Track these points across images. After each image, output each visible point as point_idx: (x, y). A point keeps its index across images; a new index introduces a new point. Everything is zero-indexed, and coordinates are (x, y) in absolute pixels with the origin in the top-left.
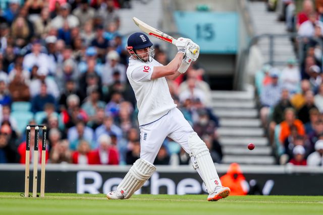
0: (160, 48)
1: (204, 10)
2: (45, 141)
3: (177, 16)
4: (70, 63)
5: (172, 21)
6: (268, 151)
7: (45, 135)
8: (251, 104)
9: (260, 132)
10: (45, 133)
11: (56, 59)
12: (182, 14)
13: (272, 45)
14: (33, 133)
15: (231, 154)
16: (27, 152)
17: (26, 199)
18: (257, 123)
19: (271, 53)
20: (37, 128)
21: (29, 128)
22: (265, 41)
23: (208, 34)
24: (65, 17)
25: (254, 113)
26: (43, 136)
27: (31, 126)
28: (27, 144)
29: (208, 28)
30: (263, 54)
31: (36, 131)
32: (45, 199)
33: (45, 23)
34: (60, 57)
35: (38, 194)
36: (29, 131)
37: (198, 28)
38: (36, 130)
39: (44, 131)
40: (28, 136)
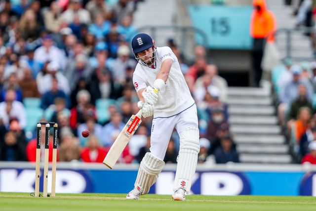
0: (174, 43)
1: (220, 4)
2: (56, 139)
3: (191, 10)
4: (82, 58)
5: (186, 15)
6: (284, 149)
7: (56, 133)
8: (268, 101)
9: (277, 130)
10: (56, 131)
11: (67, 55)
12: (197, 8)
13: (289, 40)
14: (43, 131)
15: (247, 153)
16: (38, 151)
17: (37, 199)
18: (273, 120)
19: (289, 48)
20: (48, 125)
21: (39, 125)
22: (282, 37)
23: (224, 29)
24: (75, 11)
25: (271, 110)
26: (55, 134)
27: (42, 124)
28: (38, 142)
29: (223, 22)
30: (280, 50)
32: (56, 199)
33: (56, 17)
34: (71, 52)
36: (39, 128)
37: (213, 22)
38: (47, 128)
39: (55, 128)
40: (38, 134)
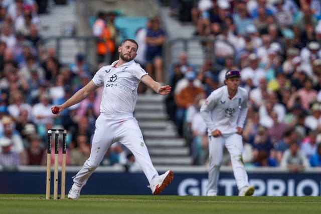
3: (91, 21)
6: (185, 151)
16: (48, 155)
17: (47, 201)
20: (57, 132)
21: (50, 132)
27: (52, 130)
28: (49, 148)
31: (57, 135)
35: (59, 196)
36: (50, 135)
40: (49, 140)
